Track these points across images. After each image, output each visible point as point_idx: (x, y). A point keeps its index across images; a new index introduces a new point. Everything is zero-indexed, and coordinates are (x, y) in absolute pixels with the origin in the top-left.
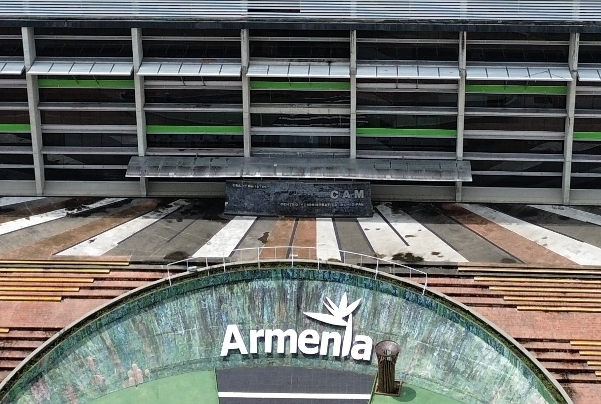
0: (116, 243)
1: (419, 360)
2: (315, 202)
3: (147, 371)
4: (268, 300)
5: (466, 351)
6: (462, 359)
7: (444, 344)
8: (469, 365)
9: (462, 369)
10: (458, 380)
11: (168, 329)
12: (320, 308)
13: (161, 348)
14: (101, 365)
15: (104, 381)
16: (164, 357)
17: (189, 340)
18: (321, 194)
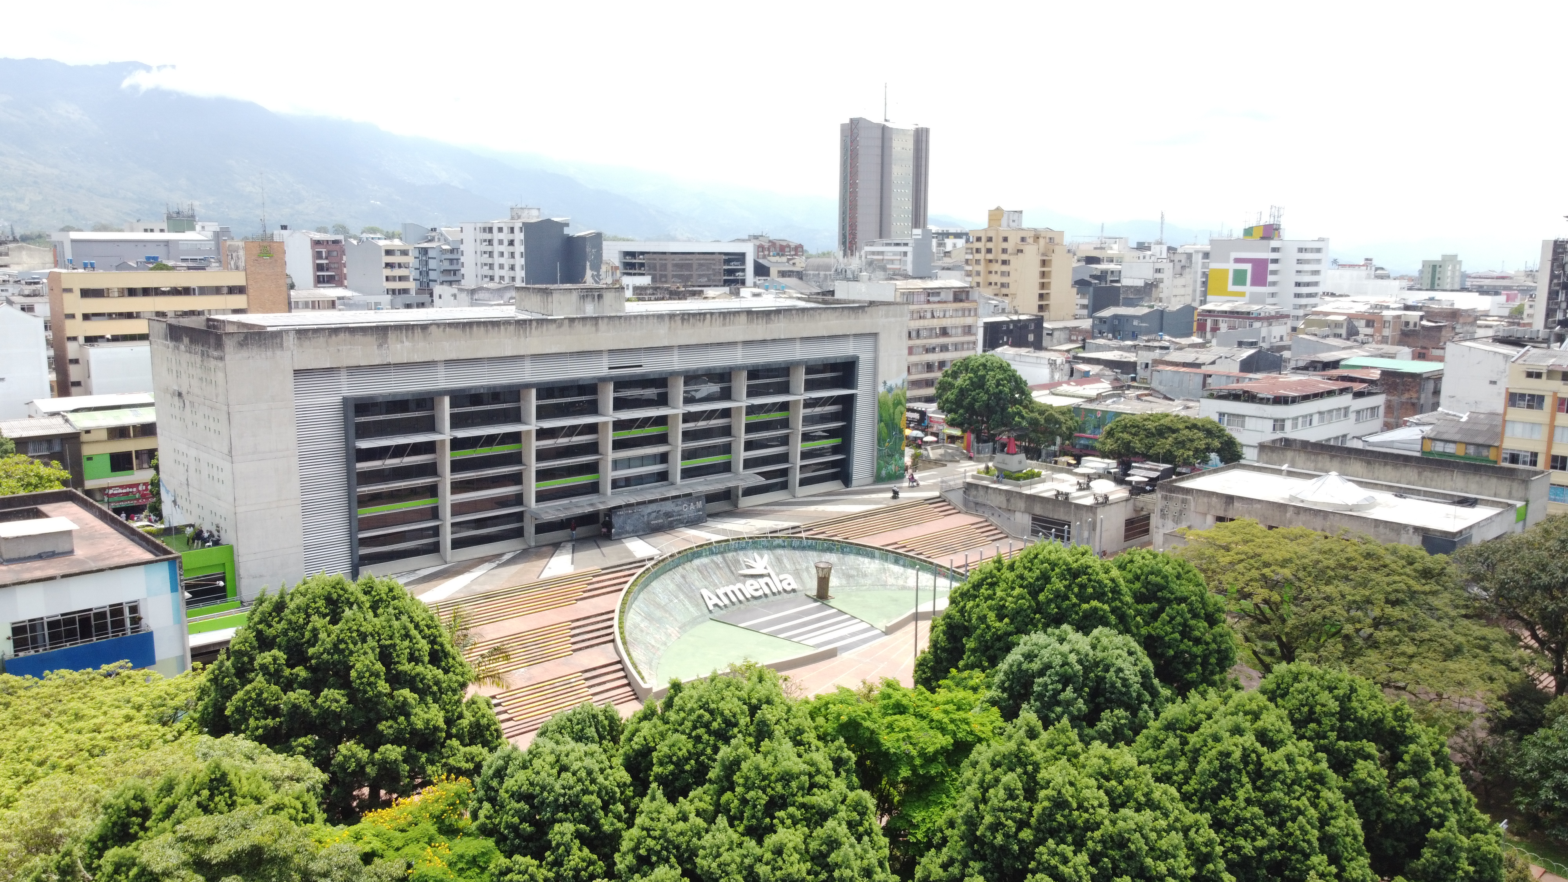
0: (570, 565)
2: (673, 516)
3: (677, 629)
14: (651, 629)
15: (661, 638)
18: (676, 509)
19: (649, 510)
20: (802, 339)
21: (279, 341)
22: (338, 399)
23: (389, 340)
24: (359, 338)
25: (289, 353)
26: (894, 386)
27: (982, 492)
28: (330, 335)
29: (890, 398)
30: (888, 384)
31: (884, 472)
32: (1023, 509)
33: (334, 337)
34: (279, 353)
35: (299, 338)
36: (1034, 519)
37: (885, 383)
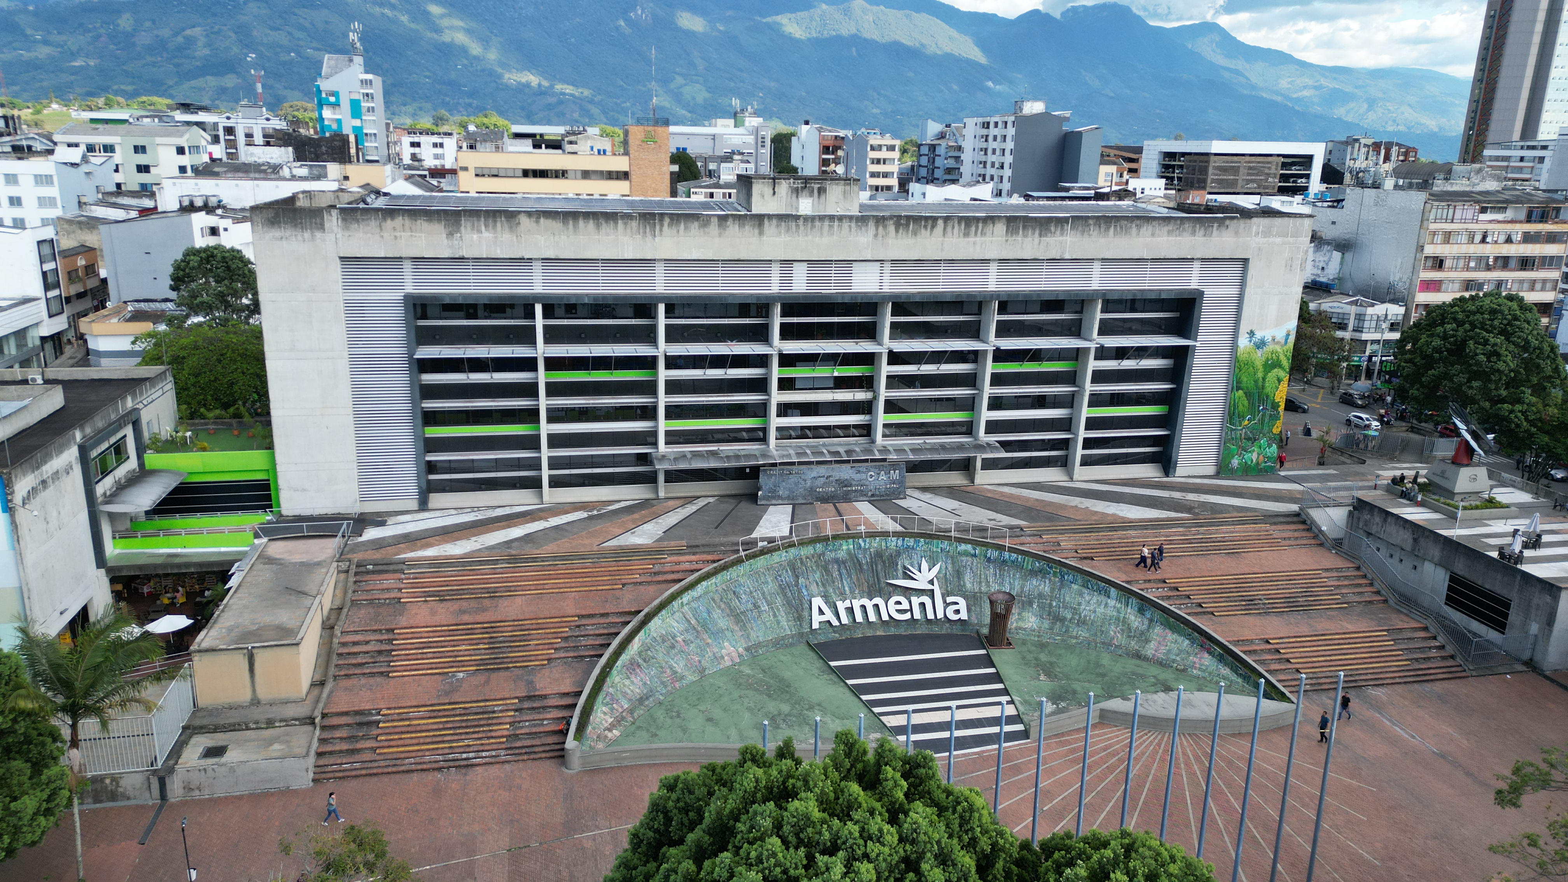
0: (660, 533)
1: (1019, 614)
2: (851, 486)
3: (741, 650)
4: (844, 571)
5: (1067, 599)
6: (1065, 607)
7: (1041, 596)
8: (1075, 611)
9: (1069, 616)
10: (1068, 627)
11: (750, 606)
12: (900, 573)
13: (748, 626)
14: (692, 645)
15: (700, 662)
16: (753, 635)
17: (775, 615)
18: (857, 477)
19: (814, 474)
20: (1104, 260)
21: (318, 221)
22: (399, 295)
23: (462, 228)
24: (422, 224)
25: (332, 236)
26: (1268, 338)
27: (1377, 519)
28: (385, 219)
29: (1259, 357)
30: (1259, 335)
31: (1235, 462)
32: (1436, 559)
33: (389, 221)
34: (318, 234)
35: (344, 220)
36: (1452, 579)
37: (1252, 333)
